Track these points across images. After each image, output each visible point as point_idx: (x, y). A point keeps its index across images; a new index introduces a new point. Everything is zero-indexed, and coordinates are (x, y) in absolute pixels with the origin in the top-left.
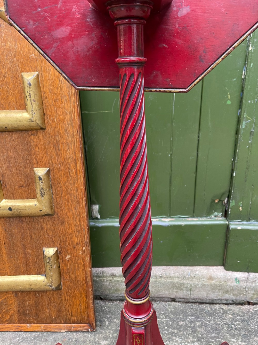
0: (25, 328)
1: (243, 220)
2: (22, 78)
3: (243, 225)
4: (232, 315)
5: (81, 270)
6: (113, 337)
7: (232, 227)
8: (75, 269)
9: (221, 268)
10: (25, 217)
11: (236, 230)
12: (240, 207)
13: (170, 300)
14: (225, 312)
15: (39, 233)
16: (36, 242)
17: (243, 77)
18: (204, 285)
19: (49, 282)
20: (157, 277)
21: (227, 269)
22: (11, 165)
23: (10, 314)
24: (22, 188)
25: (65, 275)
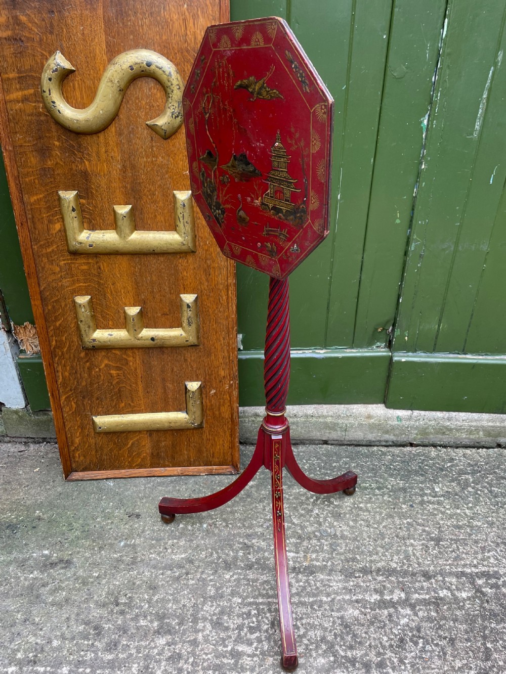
0: (159, 472)
1: (408, 352)
2: (174, 196)
3: (408, 356)
4: (391, 456)
5: (226, 406)
6: (260, 479)
7: (395, 359)
8: (220, 405)
9: (382, 406)
10: (167, 348)
11: (400, 362)
12: (406, 336)
13: (321, 442)
14: (384, 454)
15: (182, 365)
16: (177, 376)
17: (414, 195)
18: (362, 425)
19: (192, 418)
21: (387, 407)
22: (155, 290)
23: (142, 457)
24: (166, 316)
25: (208, 412)
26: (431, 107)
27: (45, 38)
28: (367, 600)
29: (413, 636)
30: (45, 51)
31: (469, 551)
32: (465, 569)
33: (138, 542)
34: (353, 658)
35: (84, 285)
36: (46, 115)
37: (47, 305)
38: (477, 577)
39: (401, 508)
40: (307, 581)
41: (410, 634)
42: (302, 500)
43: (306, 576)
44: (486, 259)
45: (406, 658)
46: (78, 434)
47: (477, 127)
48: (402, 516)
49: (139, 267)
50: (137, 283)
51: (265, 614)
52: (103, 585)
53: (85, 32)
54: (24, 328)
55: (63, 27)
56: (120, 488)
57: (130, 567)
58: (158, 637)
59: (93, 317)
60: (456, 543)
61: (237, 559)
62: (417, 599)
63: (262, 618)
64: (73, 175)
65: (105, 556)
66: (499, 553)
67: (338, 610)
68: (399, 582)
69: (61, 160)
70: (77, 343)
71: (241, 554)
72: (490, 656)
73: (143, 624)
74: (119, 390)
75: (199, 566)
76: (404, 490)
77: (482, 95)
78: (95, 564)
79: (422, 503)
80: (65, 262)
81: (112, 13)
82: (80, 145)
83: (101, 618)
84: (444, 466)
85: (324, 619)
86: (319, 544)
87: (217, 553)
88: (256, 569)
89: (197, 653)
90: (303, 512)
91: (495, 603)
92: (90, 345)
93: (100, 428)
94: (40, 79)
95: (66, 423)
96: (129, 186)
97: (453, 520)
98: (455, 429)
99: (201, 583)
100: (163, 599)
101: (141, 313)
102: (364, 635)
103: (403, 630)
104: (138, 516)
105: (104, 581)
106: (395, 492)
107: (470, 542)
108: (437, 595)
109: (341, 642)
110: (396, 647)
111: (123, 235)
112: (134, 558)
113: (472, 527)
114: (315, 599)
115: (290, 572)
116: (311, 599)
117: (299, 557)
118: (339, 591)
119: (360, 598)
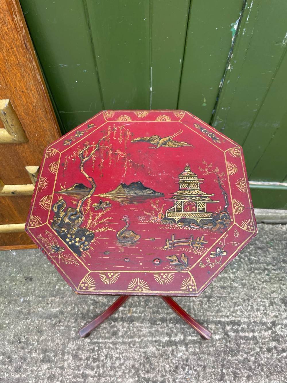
17: (220, 86)
28: (161, 341)
29: (184, 364)
31: (226, 306)
32: (221, 319)
33: (31, 299)
34: (148, 378)
38: (228, 324)
40: (129, 327)
41: (182, 363)
43: (128, 324)
44: (275, 132)
45: (177, 378)
51: (103, 350)
52: (11, 329)
56: (20, 256)
57: (27, 317)
58: (43, 364)
60: (220, 300)
61: (89, 312)
62: (190, 340)
63: (101, 352)
65: (12, 308)
66: (244, 307)
67: (144, 348)
68: (181, 328)
71: (92, 308)
72: (223, 377)
73: (34, 356)
75: (67, 316)
78: (6, 314)
83: (12, 351)
85: (135, 353)
86: (138, 300)
87: (78, 307)
89: (64, 375)
91: (234, 343)
97: (221, 282)
99: (67, 328)
100: (46, 339)
102: (156, 364)
103: (178, 361)
104: (31, 279)
105: (12, 327)
107: (228, 299)
109: (143, 368)
110: (173, 371)
112: (29, 310)
113: (231, 287)
114: (132, 340)
115: (120, 321)
116: (130, 340)
117: (126, 310)
118: (146, 334)
119: (157, 339)
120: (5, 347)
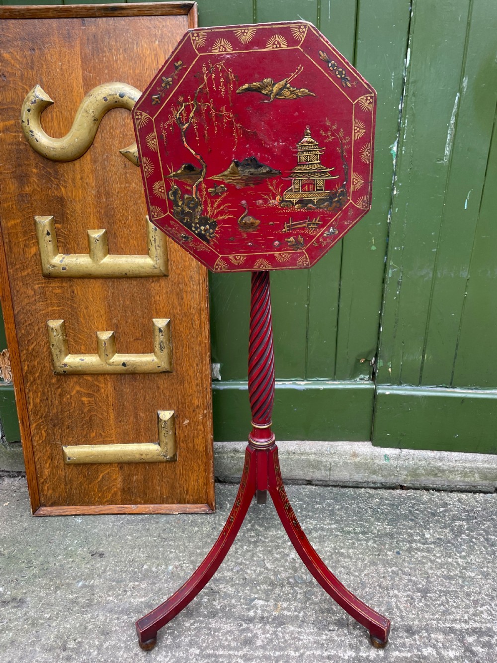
0: (130, 510)
1: (393, 384)
2: (146, 221)
3: (392, 389)
4: (379, 499)
5: (200, 437)
7: (379, 391)
8: (193, 437)
9: (368, 444)
10: (139, 374)
11: (384, 395)
12: (389, 367)
13: (305, 482)
14: (372, 496)
15: (154, 393)
16: (149, 404)
17: (388, 221)
18: (347, 462)
19: (164, 450)
20: (289, 454)
21: (374, 445)
22: (127, 315)
23: (113, 492)
24: (138, 341)
25: (181, 444)
26: (400, 134)
27: (26, 73)
28: (340, 657)
30: (26, 85)
31: (459, 605)
32: (454, 625)
33: (97, 583)
35: (58, 308)
36: (26, 145)
37: (20, 329)
38: (468, 634)
39: (386, 555)
40: (275, 633)
42: (279, 543)
43: (274, 627)
44: (467, 286)
46: (48, 464)
47: (447, 151)
48: (387, 563)
49: (112, 291)
50: (109, 307)
52: (53, 627)
53: (63, 68)
54: (3, 355)
55: (43, 63)
56: (87, 524)
57: (84, 610)
59: (66, 341)
60: (446, 596)
61: (201, 606)
62: (397, 657)
64: (50, 201)
65: (61, 596)
66: (494, 607)
69: (38, 186)
70: (49, 369)
71: (206, 600)
74: (90, 419)
76: (391, 535)
77: (450, 121)
78: (48, 604)
79: (410, 550)
80: (40, 286)
81: (88, 50)
82: (57, 172)
84: (436, 511)
86: (292, 591)
88: (220, 617)
90: (278, 556)
92: (61, 370)
93: (69, 458)
94: (20, 111)
95: (36, 453)
96: (103, 211)
97: (443, 570)
98: (447, 470)
100: (114, 646)
101: (113, 338)
104: (101, 555)
105: (55, 623)
106: (380, 537)
107: (461, 595)
108: (420, 653)
111: (96, 258)
112: (91, 600)
113: (464, 578)
114: (282, 653)
115: (257, 622)
116: (277, 654)
117: (269, 606)
118: (310, 645)
119: (332, 654)
120: (33, 657)
